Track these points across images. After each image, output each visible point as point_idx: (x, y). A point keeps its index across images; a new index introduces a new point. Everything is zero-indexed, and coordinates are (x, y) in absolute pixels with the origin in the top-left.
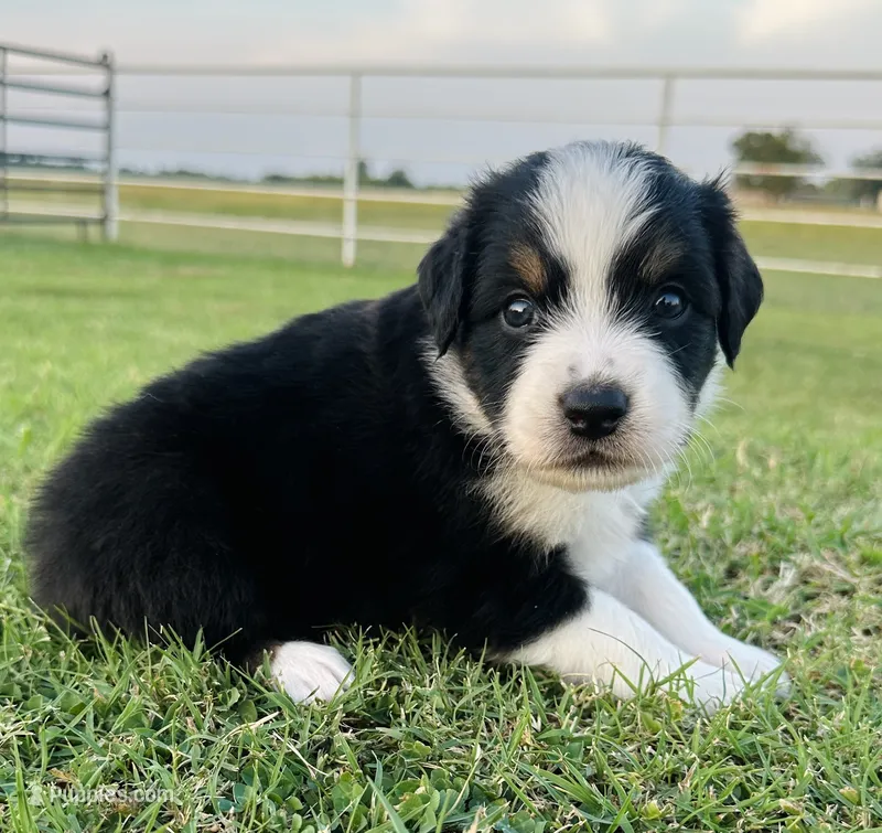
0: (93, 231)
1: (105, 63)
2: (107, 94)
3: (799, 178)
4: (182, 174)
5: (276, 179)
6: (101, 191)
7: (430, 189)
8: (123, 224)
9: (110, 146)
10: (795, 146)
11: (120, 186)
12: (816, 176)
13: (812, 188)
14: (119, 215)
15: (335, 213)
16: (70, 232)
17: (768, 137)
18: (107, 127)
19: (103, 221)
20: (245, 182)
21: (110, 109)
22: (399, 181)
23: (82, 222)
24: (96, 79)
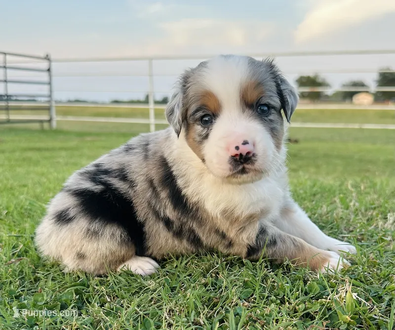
0: (46, 125)
1: (47, 58)
2: (49, 70)
3: (322, 92)
4: (77, 101)
6: (48, 109)
8: (58, 121)
9: (51, 91)
10: (319, 80)
11: (56, 106)
12: (329, 91)
13: (327, 96)
14: (56, 118)
16: (37, 126)
17: (309, 77)
18: (50, 84)
19: (50, 121)
21: (50, 76)
23: (41, 122)
24: (44, 65)
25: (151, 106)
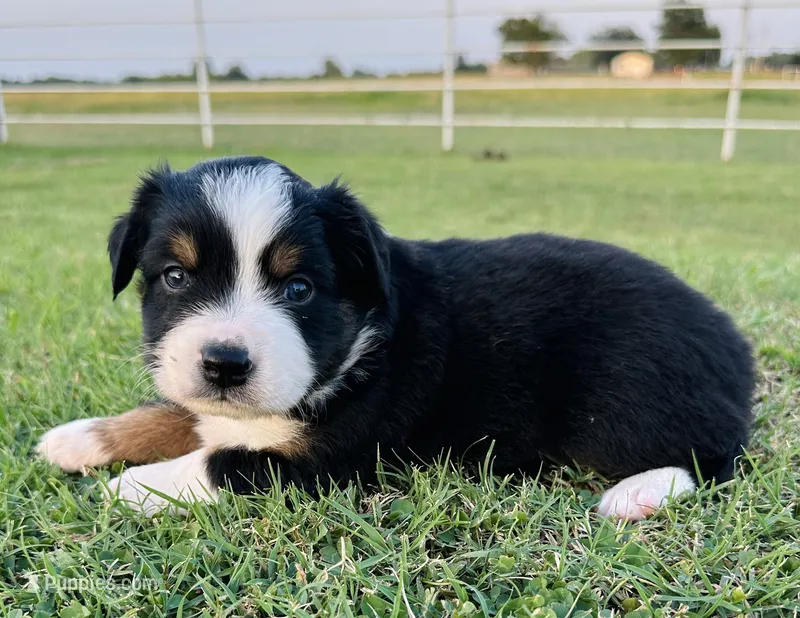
3: (551, 53)
5: (134, 80)
7: (264, 80)
8: (11, 126)
10: (545, 28)
12: (564, 51)
13: (561, 61)
14: (7, 119)
15: (191, 105)
17: (524, 22)
20: (107, 84)
22: (236, 75)
25: (204, 88)
